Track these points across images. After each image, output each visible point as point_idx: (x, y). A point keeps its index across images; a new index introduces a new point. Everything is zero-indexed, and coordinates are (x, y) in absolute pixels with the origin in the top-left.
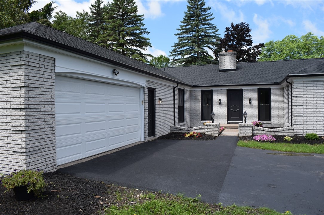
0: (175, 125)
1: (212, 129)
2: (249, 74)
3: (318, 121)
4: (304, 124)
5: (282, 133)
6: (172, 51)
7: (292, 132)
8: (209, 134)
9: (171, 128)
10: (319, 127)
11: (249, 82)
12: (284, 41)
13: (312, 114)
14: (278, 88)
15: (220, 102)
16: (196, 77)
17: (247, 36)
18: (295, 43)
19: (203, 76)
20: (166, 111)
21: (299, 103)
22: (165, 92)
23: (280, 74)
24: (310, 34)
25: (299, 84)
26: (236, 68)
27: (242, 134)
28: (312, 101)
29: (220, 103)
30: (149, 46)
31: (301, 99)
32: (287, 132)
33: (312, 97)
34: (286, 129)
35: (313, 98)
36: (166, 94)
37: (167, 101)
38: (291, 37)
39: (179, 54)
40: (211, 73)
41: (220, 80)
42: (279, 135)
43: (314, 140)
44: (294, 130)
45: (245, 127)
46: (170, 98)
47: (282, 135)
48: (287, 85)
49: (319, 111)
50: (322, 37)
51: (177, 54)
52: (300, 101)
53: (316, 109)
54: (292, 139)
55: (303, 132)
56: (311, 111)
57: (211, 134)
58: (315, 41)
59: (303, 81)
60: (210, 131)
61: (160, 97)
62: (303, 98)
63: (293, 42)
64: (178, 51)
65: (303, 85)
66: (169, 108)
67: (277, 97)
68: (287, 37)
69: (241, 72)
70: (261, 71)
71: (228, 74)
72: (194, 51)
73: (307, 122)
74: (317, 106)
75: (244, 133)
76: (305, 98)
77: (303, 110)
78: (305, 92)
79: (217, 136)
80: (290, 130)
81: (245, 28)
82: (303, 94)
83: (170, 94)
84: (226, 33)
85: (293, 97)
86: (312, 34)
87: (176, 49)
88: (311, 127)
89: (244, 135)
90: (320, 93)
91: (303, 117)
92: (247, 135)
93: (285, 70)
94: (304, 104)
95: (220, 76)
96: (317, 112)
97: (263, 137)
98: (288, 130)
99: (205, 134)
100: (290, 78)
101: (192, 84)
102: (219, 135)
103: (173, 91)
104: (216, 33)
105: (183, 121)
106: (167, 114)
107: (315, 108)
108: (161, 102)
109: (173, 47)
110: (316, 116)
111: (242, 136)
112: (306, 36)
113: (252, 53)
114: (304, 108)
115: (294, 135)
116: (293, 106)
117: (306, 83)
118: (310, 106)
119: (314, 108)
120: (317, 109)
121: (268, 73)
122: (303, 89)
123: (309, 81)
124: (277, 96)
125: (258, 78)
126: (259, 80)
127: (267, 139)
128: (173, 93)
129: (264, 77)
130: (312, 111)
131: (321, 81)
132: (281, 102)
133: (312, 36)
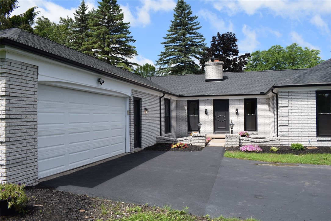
0: (161, 135)
1: (199, 140)
2: (235, 84)
3: (303, 131)
4: (290, 134)
6: (158, 60)
7: (278, 142)
8: (195, 145)
9: (158, 139)
10: (304, 137)
11: (236, 92)
12: (269, 51)
13: (297, 124)
14: (264, 99)
15: (207, 112)
16: (182, 87)
17: (233, 46)
18: (280, 53)
19: (190, 85)
20: (152, 122)
21: (285, 113)
22: (151, 102)
23: (266, 84)
24: (295, 44)
25: (284, 95)
26: (222, 78)
27: (229, 145)
28: (297, 112)
29: (206, 114)
30: (134, 55)
32: (274, 142)
33: (297, 107)
34: (272, 140)
35: (298, 109)
36: (152, 104)
37: (153, 111)
38: (277, 48)
39: (165, 63)
40: (197, 83)
41: (207, 90)
42: (266, 145)
43: (299, 150)
44: (280, 140)
45: (231, 138)
46: (156, 108)
48: (272, 96)
49: (304, 121)
50: (306, 48)
51: (163, 63)
52: (286, 112)
53: (300, 120)
54: (277, 149)
55: (288, 142)
56: (296, 121)
57: (197, 145)
58: (299, 52)
59: (288, 92)
60: (197, 142)
61: (146, 107)
62: (288, 109)
63: (278, 53)
64: (164, 60)
65: (288, 96)
66: (155, 118)
67: (263, 108)
68: (273, 47)
69: (227, 82)
70: (248, 81)
71: (214, 84)
72: (181, 60)
73: (293, 132)
74: (302, 116)
75: (230, 144)
76: (290, 109)
77: (289, 120)
78: (290, 103)
79: (204, 146)
81: (231, 38)
82: (288, 104)
83: (156, 104)
84: (213, 43)
85: (278, 108)
86: (297, 44)
87: (163, 58)
88: (297, 137)
89: (231, 146)
90: (304, 104)
91: (288, 128)
92: (233, 146)
93: (270, 81)
94: (289, 115)
95: (207, 86)
96: (302, 123)
97: (250, 148)
98: (274, 140)
99: (192, 145)
100: (276, 89)
101: (178, 94)
102: (205, 146)
103: (159, 101)
104: (203, 42)
105: (170, 131)
106: (154, 124)
107: (300, 118)
108: (147, 112)
109: (159, 56)
110: (301, 126)
111: (228, 147)
112: (291, 46)
113: (239, 62)
114: (289, 118)
115: (280, 145)
116: (278, 116)
117: (291, 93)
118: (296, 116)
119: (299, 118)
120: (302, 120)
121: (254, 83)
122: (288, 99)
123: (294, 92)
124: (263, 106)
125: (244, 88)
126: (246, 90)
127: (253, 149)
128: (159, 103)
129: (250, 87)
130: (297, 121)
131: (305, 92)
132: (267, 112)
133: (297, 46)
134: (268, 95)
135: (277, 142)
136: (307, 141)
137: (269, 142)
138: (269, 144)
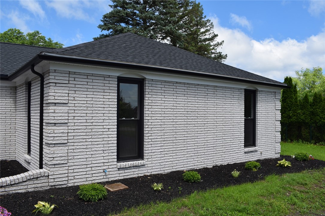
3: (95, 152)
4: (70, 161)
5: (22, 187)
7: (46, 181)
10: (96, 165)
12: (6, 34)
13: (84, 140)
14: (6, 87)
18: (19, 39)
21: (60, 118)
24: (38, 32)
25: (61, 78)
28: (85, 115)
31: (65, 109)
32: (35, 182)
33: (84, 105)
34: (32, 177)
35: (85, 109)
38: (15, 32)
42: (17, 191)
43: (100, 199)
44: (50, 177)
47: (23, 191)
48: (25, 82)
49: (96, 133)
50: (49, 39)
52: (63, 115)
53: (90, 131)
54: (53, 207)
55: (67, 179)
56: (82, 134)
58: (42, 42)
59: (70, 73)
62: (68, 108)
63: (17, 38)
65: (69, 81)
67: (4, 104)
68: (11, 30)
73: (75, 157)
74: (94, 124)
76: (71, 108)
77: (68, 133)
78: (72, 95)
80: (42, 178)
82: (67, 98)
85: (44, 105)
88: (83, 167)
90: (98, 100)
91: (67, 148)
94: (69, 121)
96: (93, 137)
98: (37, 178)
100: (45, 62)
107: (90, 127)
110: (90, 143)
112: (33, 33)
114: (69, 128)
115: (49, 188)
116: (44, 124)
117: (74, 76)
118: (81, 124)
119: (88, 127)
120: (93, 130)
122: (68, 89)
123: (80, 74)
124: (3, 102)
130: (85, 134)
131: (100, 76)
132: (11, 113)
133: (40, 35)
134: (14, 80)
135: (43, 181)
136: (102, 171)
137: (24, 184)
138: (26, 187)
